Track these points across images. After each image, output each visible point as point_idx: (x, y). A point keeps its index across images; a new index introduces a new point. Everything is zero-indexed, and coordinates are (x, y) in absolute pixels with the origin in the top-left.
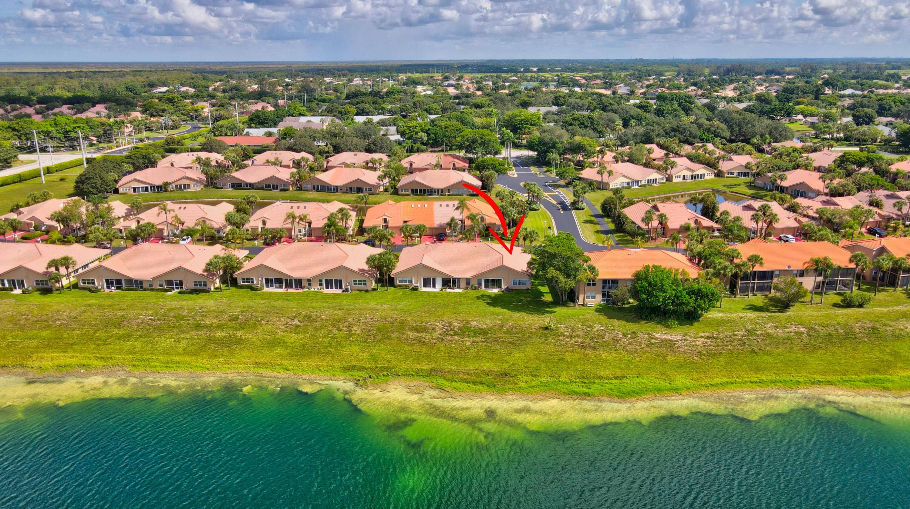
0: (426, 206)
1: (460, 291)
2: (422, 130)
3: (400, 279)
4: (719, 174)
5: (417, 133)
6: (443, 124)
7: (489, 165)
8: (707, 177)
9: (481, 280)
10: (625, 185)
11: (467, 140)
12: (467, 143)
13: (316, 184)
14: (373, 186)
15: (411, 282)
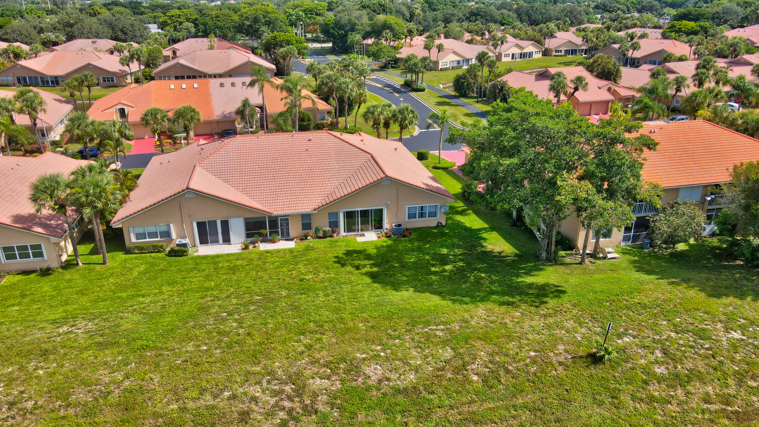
0: (196, 86)
1: (291, 245)
2: (188, 20)
3: (140, 230)
4: (546, 53)
5: (181, 23)
6: (213, 13)
7: (282, 41)
8: (535, 56)
9: (336, 215)
10: (455, 64)
11: (247, 19)
12: (248, 23)
13: (22, 74)
14: (114, 73)
15: (167, 234)
